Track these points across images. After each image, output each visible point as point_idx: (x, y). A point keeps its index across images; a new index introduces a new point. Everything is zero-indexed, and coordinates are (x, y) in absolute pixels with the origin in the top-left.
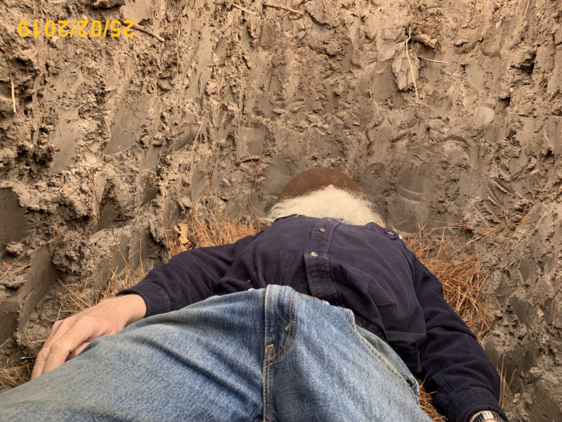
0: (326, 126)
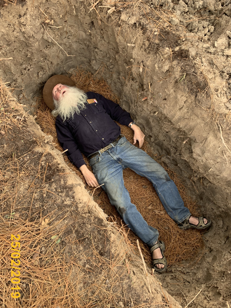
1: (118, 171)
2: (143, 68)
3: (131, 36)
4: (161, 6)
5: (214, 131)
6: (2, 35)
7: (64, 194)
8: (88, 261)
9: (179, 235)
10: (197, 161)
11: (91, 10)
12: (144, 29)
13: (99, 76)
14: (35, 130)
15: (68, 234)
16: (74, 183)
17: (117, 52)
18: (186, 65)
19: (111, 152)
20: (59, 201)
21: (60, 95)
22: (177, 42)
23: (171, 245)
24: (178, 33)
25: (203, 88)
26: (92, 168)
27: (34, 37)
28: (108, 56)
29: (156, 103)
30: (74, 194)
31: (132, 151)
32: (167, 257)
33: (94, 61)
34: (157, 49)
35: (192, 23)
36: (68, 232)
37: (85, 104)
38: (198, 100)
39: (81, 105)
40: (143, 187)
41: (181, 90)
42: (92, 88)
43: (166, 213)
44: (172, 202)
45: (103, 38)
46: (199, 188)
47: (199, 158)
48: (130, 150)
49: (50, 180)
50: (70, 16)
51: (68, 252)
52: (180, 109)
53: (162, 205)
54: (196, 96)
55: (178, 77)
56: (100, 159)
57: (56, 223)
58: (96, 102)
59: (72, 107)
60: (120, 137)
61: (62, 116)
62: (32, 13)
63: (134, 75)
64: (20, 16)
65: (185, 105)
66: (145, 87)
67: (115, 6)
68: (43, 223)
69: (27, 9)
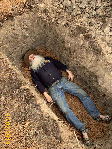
1: (62, 94)
2: (70, 44)
3: (63, 30)
4: (77, 16)
5: (108, 72)
6: (4, 35)
7: (36, 109)
8: (50, 143)
9: (96, 125)
10: (101, 87)
11: (44, 20)
12: (69, 26)
13: (50, 49)
14: (21, 78)
15: (39, 129)
16: (41, 102)
17: (58, 38)
18: (91, 41)
19: (58, 85)
20: (33, 112)
21: (32, 59)
22: (85, 31)
23: (92, 130)
24: (85, 27)
25: (100, 52)
26: (49, 93)
27: (19, 34)
28: (54, 40)
29: (78, 60)
30: (41, 108)
31: (68, 84)
32: (90, 137)
33: (47, 43)
34: (76, 35)
35: (92, 22)
36: (39, 128)
37: (44, 63)
38: (98, 57)
39: (42, 63)
40: (75, 101)
41: (90, 53)
42: (47, 55)
43: (88, 113)
44: (90, 108)
45: (51, 32)
46: (103, 100)
47: (102, 85)
48: (67, 83)
49: (28, 102)
50: (35, 24)
51: (40, 139)
52: (90, 62)
53: (86, 110)
54: (97, 56)
55: (87, 47)
56: (53, 89)
57: (33, 123)
58: (49, 61)
59: (38, 65)
60: (62, 77)
61: (33, 69)
62: (17, 24)
63: (66, 48)
64: (12, 26)
65: (92, 60)
66: (72, 53)
67: (55, 17)
68: (26, 124)
69: (15, 22)
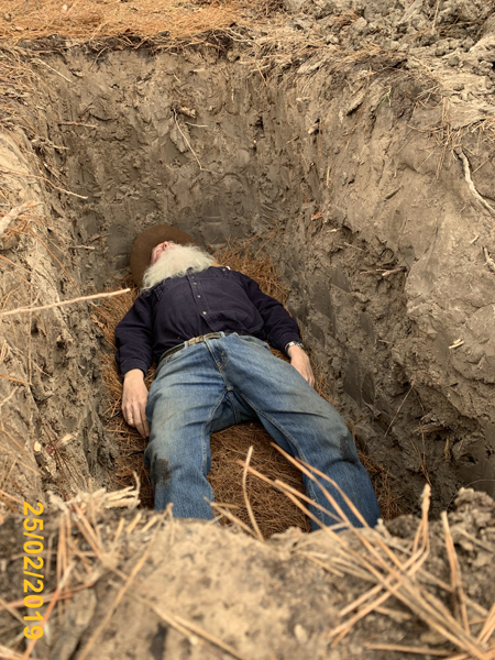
0: (137, 192)
3: (307, 87)
27: (153, 127)
29: (335, 205)
34: (346, 77)
38: (413, 122)
54: (409, 120)
55: (375, 103)
62: (160, 80)
64: (139, 79)
65: (386, 157)
69: (153, 70)
